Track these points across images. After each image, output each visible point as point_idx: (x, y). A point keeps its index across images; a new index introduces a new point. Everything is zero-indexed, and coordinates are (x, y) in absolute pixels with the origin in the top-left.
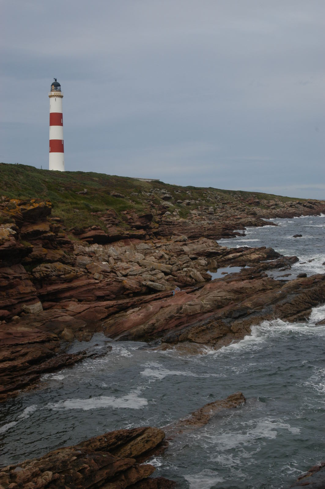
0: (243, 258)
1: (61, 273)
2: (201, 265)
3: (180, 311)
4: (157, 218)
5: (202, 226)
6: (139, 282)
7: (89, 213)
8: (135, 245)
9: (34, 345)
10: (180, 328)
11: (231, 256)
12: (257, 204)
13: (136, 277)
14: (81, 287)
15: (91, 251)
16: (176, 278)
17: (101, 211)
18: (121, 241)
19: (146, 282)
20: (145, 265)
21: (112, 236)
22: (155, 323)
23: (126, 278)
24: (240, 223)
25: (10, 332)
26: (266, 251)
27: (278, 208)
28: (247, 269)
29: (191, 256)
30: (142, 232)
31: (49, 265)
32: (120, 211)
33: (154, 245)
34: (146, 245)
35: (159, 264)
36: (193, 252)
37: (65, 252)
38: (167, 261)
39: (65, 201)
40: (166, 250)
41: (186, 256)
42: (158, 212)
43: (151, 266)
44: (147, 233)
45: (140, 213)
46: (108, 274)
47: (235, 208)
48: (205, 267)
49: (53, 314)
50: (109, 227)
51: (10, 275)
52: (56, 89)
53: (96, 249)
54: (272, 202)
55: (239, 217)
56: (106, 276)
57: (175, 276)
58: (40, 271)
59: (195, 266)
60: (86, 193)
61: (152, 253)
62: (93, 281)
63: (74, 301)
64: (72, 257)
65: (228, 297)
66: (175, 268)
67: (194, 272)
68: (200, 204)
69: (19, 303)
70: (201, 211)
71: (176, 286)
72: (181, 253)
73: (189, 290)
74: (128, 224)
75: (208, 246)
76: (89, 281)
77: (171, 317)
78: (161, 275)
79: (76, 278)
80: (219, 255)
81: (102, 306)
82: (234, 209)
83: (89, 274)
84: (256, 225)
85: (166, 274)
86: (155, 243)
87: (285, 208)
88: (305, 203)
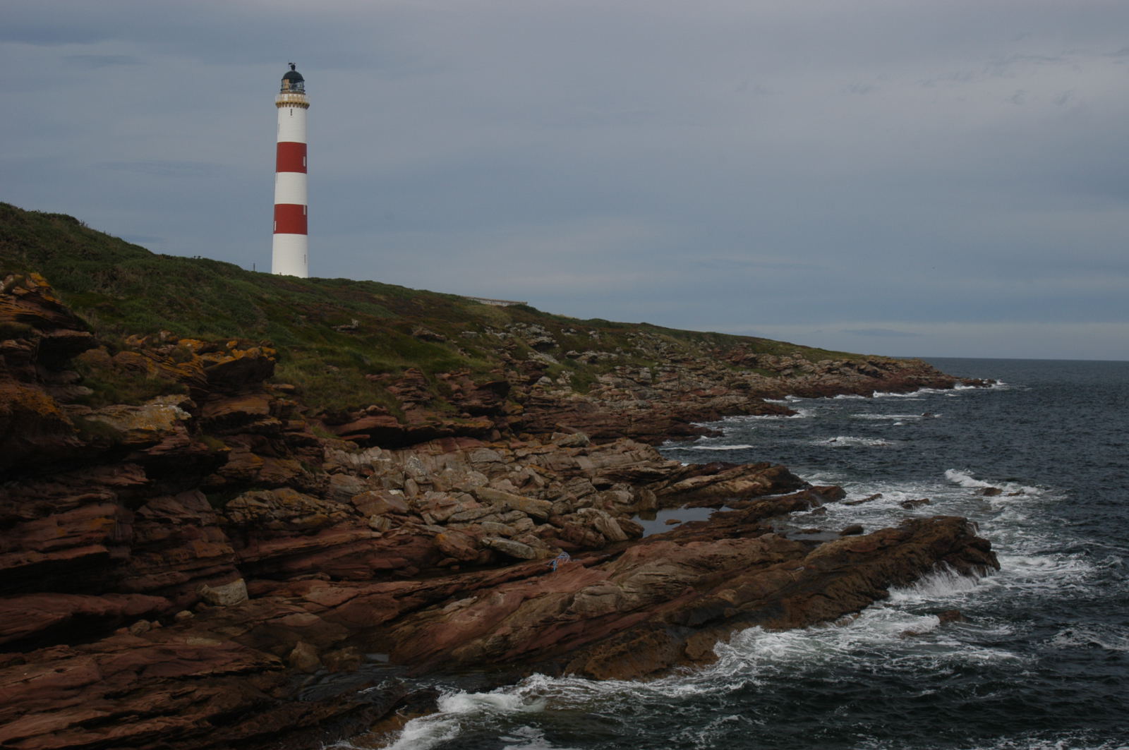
0: (716, 488)
1: (293, 513)
2: (620, 503)
3: (569, 608)
4: (520, 392)
5: (624, 412)
6: (475, 540)
7: (361, 376)
8: (466, 452)
9: (225, 680)
10: (568, 646)
11: (688, 482)
12: (753, 364)
13: (469, 526)
14: (339, 546)
15: (365, 465)
16: (559, 530)
17: (390, 371)
18: (435, 441)
19: (490, 539)
20: (489, 500)
21: (414, 431)
22: (509, 635)
23: (445, 529)
24: (711, 407)
25: (170, 648)
26: (770, 472)
27: (799, 375)
28: (727, 513)
29: (595, 480)
30: (483, 422)
31: (265, 494)
32: (434, 373)
33: (511, 453)
34: (494, 452)
35: (522, 498)
36: (600, 471)
37: (303, 464)
38: (540, 492)
39: (308, 346)
40: (539, 465)
41: (585, 480)
42: (521, 377)
43: (504, 503)
44: (496, 425)
45: (482, 379)
46: (402, 517)
47: (700, 372)
48: (629, 507)
49: (272, 608)
50: (408, 409)
51: (174, 514)
52: (294, 87)
53: (375, 458)
54: (786, 361)
55: (708, 392)
56: (397, 523)
57: (559, 527)
58: (243, 508)
59: (604, 505)
60: (357, 330)
61: (505, 471)
62: (366, 533)
63: (322, 579)
64: (320, 477)
65: (681, 577)
66: (558, 507)
67: (602, 518)
68: (621, 362)
69: (192, 580)
70: (622, 378)
71: (560, 550)
72: (573, 472)
73: (591, 559)
74: (452, 404)
75: (636, 459)
76: (357, 532)
77: (548, 622)
78: (526, 523)
79: (329, 524)
80: (661, 480)
81: (386, 592)
82: (698, 375)
83: (358, 517)
84: (747, 413)
85: (538, 520)
86: (513, 450)
87: (816, 374)
88: (863, 365)
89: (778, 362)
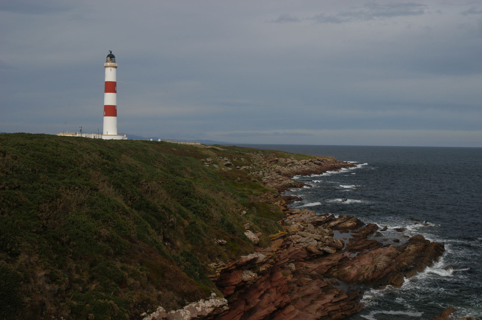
0: (341, 225)
12: (277, 162)
19: (322, 248)
20: (303, 235)
27: (294, 166)
36: (308, 221)
43: (310, 236)
54: (289, 160)
55: (281, 179)
57: (324, 242)
75: (311, 216)
87: (300, 165)
88: (316, 161)
89: (286, 161)
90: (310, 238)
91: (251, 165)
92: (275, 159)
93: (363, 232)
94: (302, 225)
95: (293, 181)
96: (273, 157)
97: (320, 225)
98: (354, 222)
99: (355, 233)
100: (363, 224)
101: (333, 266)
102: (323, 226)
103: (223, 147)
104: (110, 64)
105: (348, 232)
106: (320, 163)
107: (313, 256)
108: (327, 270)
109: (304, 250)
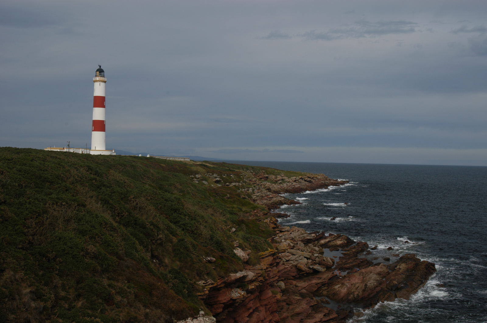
0: (332, 243)
6: (306, 266)
12: (267, 179)
35: (302, 252)
54: (279, 178)
55: (271, 196)
67: (326, 258)
75: (301, 233)
87: (290, 182)
88: (306, 178)
89: (276, 178)
90: (300, 256)
91: (241, 182)
92: (265, 175)
93: (354, 250)
94: (292, 243)
95: (283, 199)
96: (263, 174)
97: (310, 243)
98: (344, 240)
99: (345, 251)
100: (353, 242)
101: (323, 284)
102: (313, 244)
103: (213, 164)
104: (99, 79)
105: (338, 250)
106: (310, 180)
107: (303, 274)
108: (317, 288)
109: (294, 268)
